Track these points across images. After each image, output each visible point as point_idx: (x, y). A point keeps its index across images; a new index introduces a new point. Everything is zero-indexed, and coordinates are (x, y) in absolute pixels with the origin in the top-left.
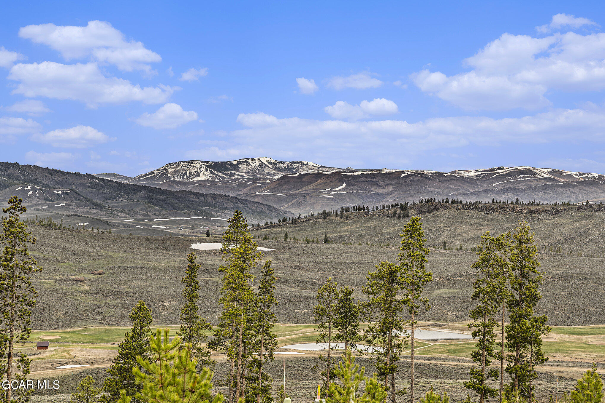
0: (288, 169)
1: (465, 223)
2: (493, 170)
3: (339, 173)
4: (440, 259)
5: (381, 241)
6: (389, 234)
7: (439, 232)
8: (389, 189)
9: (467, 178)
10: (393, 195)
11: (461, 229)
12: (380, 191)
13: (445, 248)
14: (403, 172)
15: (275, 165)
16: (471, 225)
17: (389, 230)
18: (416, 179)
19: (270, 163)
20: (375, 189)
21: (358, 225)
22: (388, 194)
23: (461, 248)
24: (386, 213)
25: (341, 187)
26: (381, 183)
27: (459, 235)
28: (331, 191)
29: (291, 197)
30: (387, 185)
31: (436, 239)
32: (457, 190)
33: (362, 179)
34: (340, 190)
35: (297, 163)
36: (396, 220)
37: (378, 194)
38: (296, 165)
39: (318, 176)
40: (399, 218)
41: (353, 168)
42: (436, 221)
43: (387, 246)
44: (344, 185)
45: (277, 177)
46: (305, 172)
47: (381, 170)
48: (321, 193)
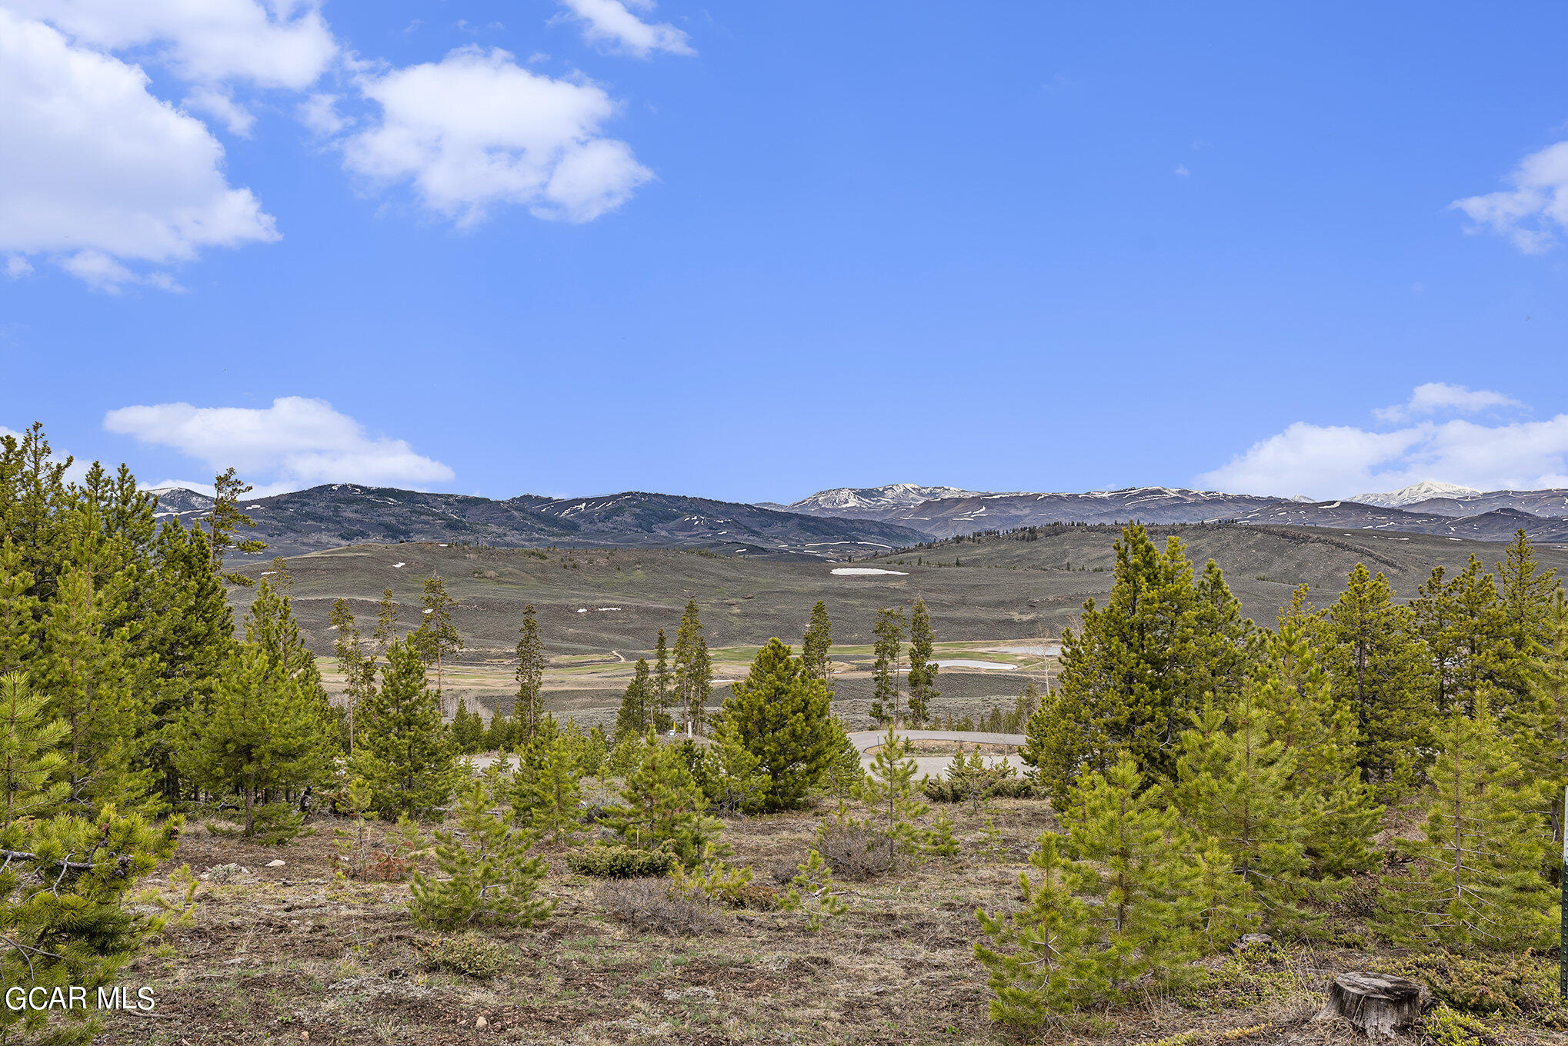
0: (931, 494)
1: (1090, 545)
2: (1125, 491)
3: (978, 497)
4: (1064, 580)
6: (1018, 556)
8: (1027, 511)
9: (1101, 499)
10: (1030, 517)
11: (1086, 550)
12: (1019, 513)
13: (1069, 569)
14: (1040, 495)
15: (919, 491)
16: (1096, 546)
17: (1018, 552)
18: (1052, 501)
19: (914, 489)
20: (1013, 512)
21: (989, 549)
22: (1026, 516)
23: (1084, 569)
24: (1016, 536)
25: (981, 510)
26: (1019, 506)
27: (1083, 556)
28: (972, 514)
29: (934, 521)
30: (1024, 507)
31: (1061, 560)
32: (1091, 511)
33: (1001, 502)
34: (980, 513)
35: (940, 488)
36: (1025, 543)
37: (1016, 516)
38: (938, 491)
39: (958, 500)
40: (1028, 541)
41: (993, 492)
42: (1062, 543)
43: (1016, 568)
44: (984, 508)
45: (920, 502)
46: (947, 497)
47: (1018, 493)
48: (962, 516)
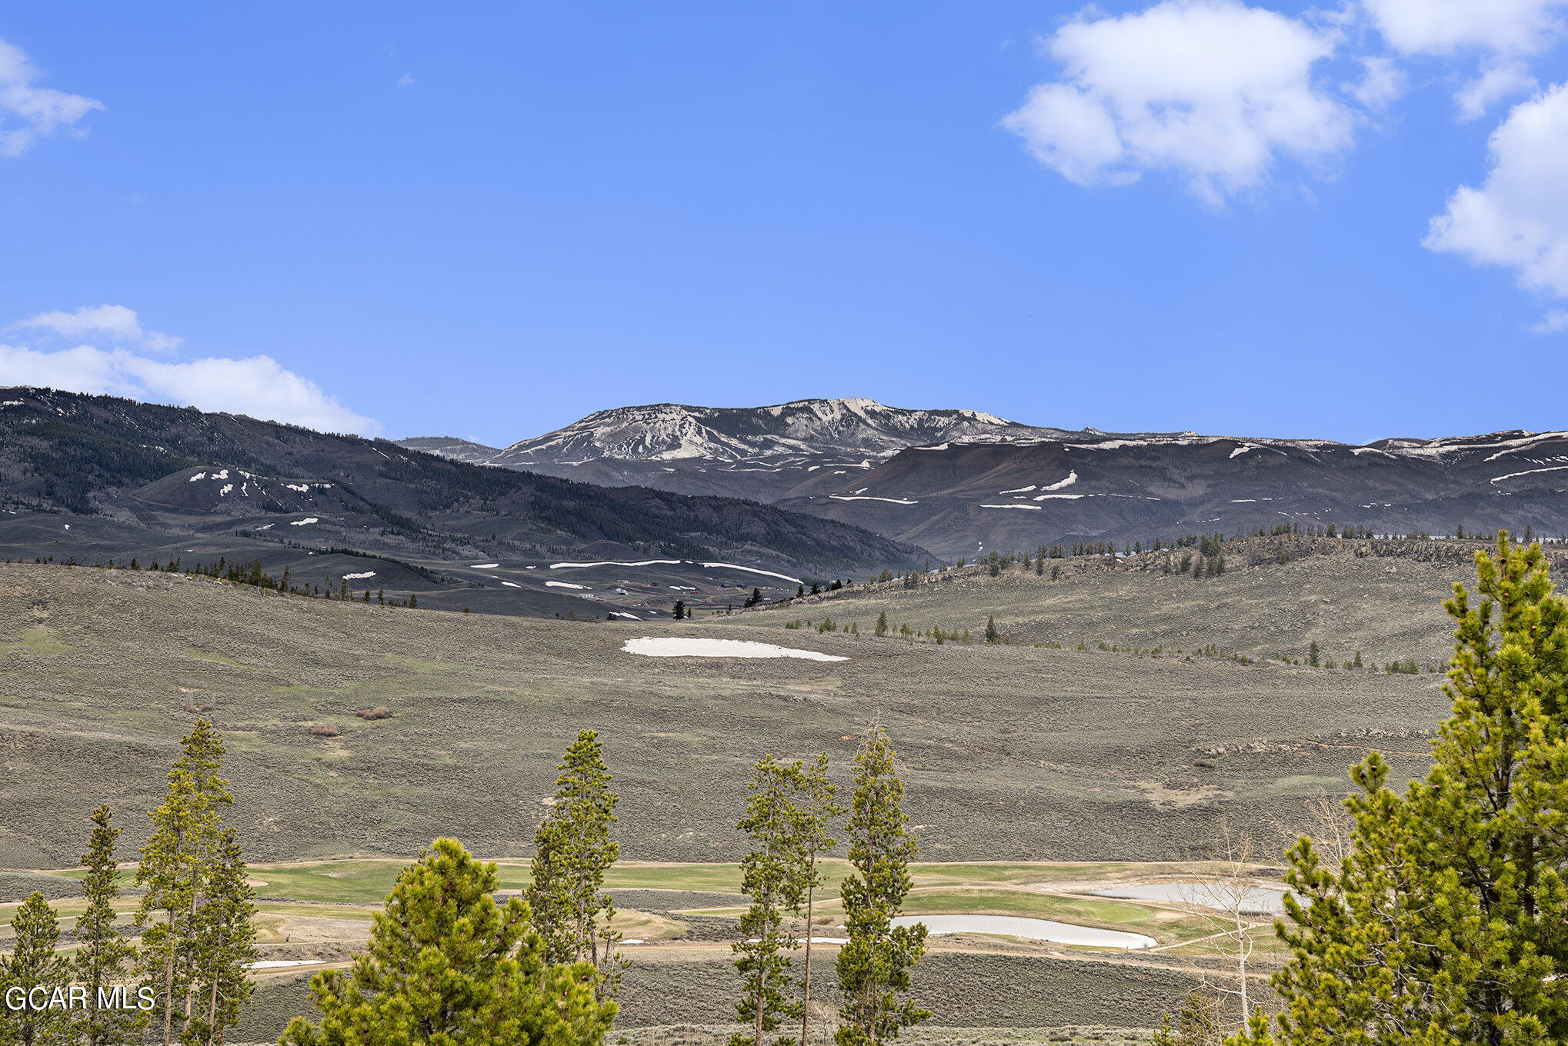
0: (923, 430)
1: (1377, 594)
2: (1491, 439)
3: (1057, 446)
4: (1298, 692)
5: (1143, 639)
6: (1167, 619)
7: (1305, 616)
8: (1198, 489)
9: (1418, 460)
10: (1207, 507)
11: (1367, 608)
12: (1173, 494)
13: (1314, 662)
14: (1235, 444)
15: (885, 419)
16: (1394, 598)
17: (1167, 608)
18: (1273, 461)
19: (872, 414)
20: (1158, 491)
21: (1084, 594)
22: (1193, 504)
23: (1358, 663)
24: (1161, 561)
25: (1065, 483)
26: (1175, 473)
27: (1359, 626)
28: (1036, 492)
29: (925, 509)
30: (1192, 478)
31: (1296, 635)
32: (1387, 495)
33: (1124, 461)
34: (1061, 491)
35: (946, 413)
36: (1188, 583)
37: (1165, 502)
38: (943, 421)
39: (1000, 452)
40: (1197, 575)
41: (1100, 429)
42: (1297, 587)
43: (1156, 654)
44: (1073, 477)
45: (889, 453)
46: (966, 439)
47: (1175, 436)
48: (1009, 498)
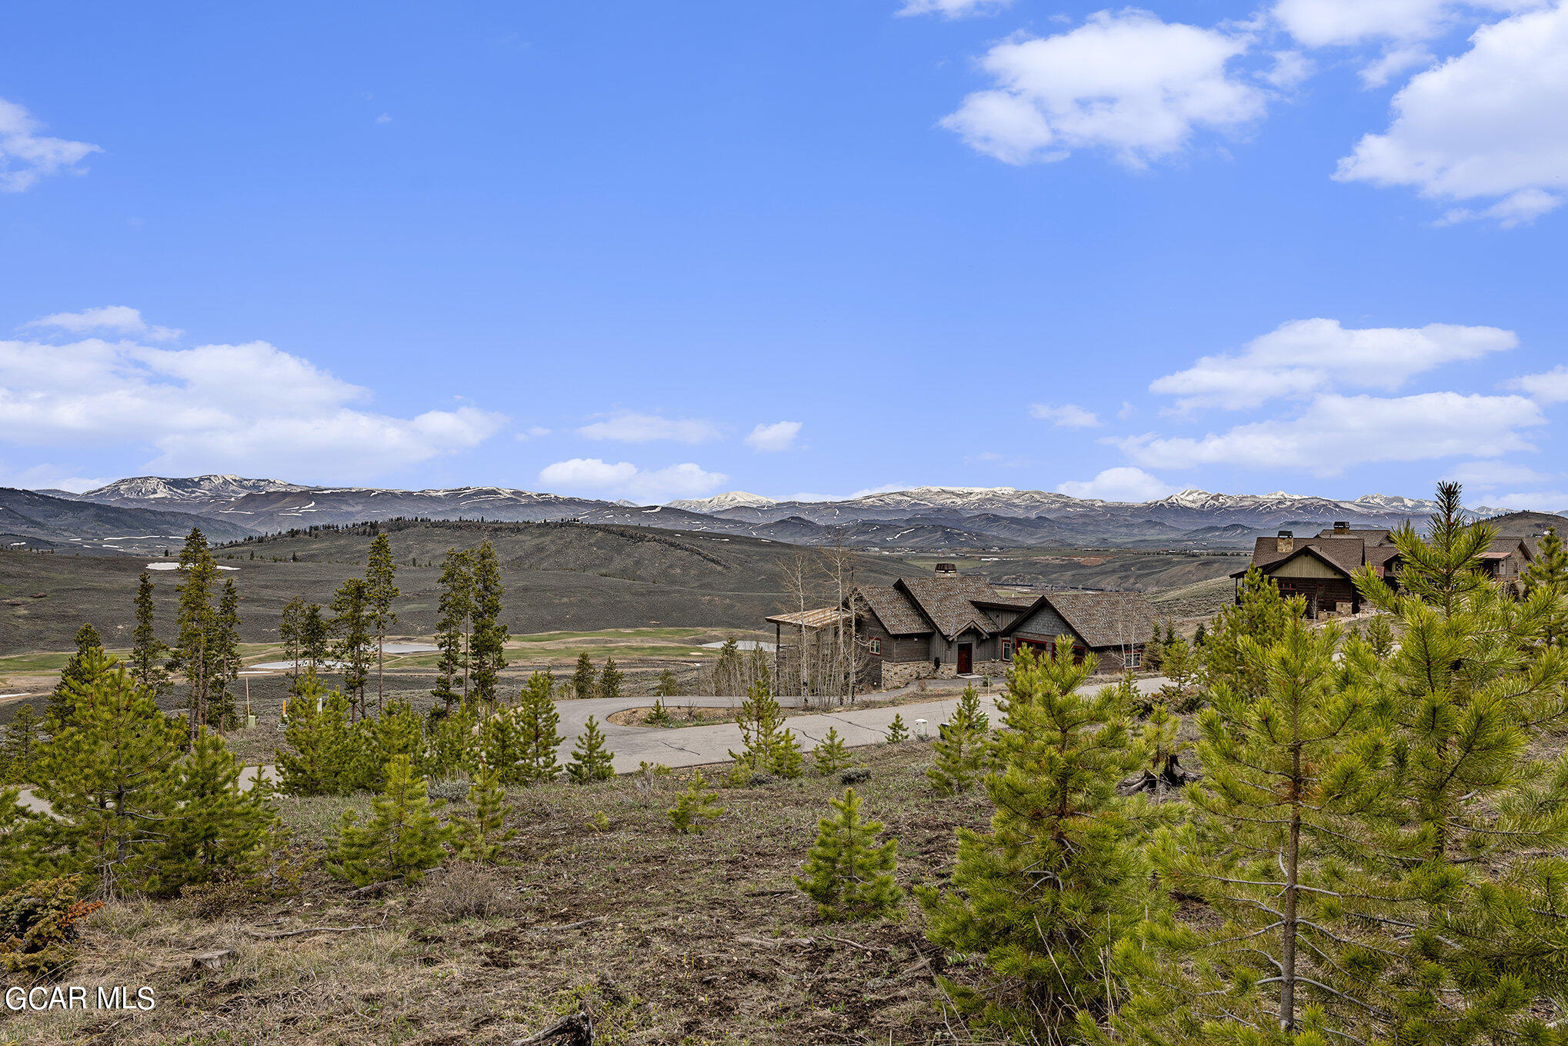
0: (254, 486)
1: (433, 541)
2: (460, 490)
3: (307, 492)
4: (410, 575)
5: (350, 558)
6: (359, 551)
7: (409, 550)
8: (359, 508)
9: (436, 497)
10: (363, 513)
11: (430, 546)
12: (350, 509)
13: (414, 565)
14: (373, 491)
15: (240, 483)
16: (439, 542)
17: (359, 547)
18: (386, 497)
19: (235, 481)
20: (345, 508)
21: (328, 543)
22: (358, 513)
23: (430, 565)
24: (356, 531)
25: (310, 505)
26: (351, 502)
27: (428, 552)
28: (300, 509)
29: (257, 515)
30: (357, 504)
31: (406, 556)
32: (426, 509)
33: (332, 498)
34: (309, 508)
35: (264, 480)
36: (366, 538)
37: (348, 513)
38: (263, 483)
39: (286, 494)
40: (369, 536)
41: (323, 486)
42: (405, 539)
43: (357, 563)
44: (313, 503)
45: (242, 495)
46: (272, 490)
47: (350, 489)
48: (290, 511)
